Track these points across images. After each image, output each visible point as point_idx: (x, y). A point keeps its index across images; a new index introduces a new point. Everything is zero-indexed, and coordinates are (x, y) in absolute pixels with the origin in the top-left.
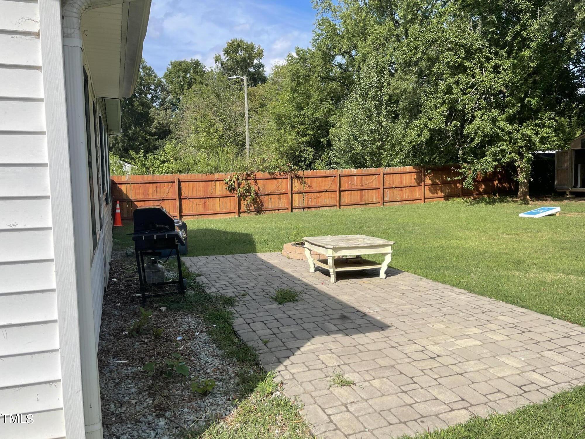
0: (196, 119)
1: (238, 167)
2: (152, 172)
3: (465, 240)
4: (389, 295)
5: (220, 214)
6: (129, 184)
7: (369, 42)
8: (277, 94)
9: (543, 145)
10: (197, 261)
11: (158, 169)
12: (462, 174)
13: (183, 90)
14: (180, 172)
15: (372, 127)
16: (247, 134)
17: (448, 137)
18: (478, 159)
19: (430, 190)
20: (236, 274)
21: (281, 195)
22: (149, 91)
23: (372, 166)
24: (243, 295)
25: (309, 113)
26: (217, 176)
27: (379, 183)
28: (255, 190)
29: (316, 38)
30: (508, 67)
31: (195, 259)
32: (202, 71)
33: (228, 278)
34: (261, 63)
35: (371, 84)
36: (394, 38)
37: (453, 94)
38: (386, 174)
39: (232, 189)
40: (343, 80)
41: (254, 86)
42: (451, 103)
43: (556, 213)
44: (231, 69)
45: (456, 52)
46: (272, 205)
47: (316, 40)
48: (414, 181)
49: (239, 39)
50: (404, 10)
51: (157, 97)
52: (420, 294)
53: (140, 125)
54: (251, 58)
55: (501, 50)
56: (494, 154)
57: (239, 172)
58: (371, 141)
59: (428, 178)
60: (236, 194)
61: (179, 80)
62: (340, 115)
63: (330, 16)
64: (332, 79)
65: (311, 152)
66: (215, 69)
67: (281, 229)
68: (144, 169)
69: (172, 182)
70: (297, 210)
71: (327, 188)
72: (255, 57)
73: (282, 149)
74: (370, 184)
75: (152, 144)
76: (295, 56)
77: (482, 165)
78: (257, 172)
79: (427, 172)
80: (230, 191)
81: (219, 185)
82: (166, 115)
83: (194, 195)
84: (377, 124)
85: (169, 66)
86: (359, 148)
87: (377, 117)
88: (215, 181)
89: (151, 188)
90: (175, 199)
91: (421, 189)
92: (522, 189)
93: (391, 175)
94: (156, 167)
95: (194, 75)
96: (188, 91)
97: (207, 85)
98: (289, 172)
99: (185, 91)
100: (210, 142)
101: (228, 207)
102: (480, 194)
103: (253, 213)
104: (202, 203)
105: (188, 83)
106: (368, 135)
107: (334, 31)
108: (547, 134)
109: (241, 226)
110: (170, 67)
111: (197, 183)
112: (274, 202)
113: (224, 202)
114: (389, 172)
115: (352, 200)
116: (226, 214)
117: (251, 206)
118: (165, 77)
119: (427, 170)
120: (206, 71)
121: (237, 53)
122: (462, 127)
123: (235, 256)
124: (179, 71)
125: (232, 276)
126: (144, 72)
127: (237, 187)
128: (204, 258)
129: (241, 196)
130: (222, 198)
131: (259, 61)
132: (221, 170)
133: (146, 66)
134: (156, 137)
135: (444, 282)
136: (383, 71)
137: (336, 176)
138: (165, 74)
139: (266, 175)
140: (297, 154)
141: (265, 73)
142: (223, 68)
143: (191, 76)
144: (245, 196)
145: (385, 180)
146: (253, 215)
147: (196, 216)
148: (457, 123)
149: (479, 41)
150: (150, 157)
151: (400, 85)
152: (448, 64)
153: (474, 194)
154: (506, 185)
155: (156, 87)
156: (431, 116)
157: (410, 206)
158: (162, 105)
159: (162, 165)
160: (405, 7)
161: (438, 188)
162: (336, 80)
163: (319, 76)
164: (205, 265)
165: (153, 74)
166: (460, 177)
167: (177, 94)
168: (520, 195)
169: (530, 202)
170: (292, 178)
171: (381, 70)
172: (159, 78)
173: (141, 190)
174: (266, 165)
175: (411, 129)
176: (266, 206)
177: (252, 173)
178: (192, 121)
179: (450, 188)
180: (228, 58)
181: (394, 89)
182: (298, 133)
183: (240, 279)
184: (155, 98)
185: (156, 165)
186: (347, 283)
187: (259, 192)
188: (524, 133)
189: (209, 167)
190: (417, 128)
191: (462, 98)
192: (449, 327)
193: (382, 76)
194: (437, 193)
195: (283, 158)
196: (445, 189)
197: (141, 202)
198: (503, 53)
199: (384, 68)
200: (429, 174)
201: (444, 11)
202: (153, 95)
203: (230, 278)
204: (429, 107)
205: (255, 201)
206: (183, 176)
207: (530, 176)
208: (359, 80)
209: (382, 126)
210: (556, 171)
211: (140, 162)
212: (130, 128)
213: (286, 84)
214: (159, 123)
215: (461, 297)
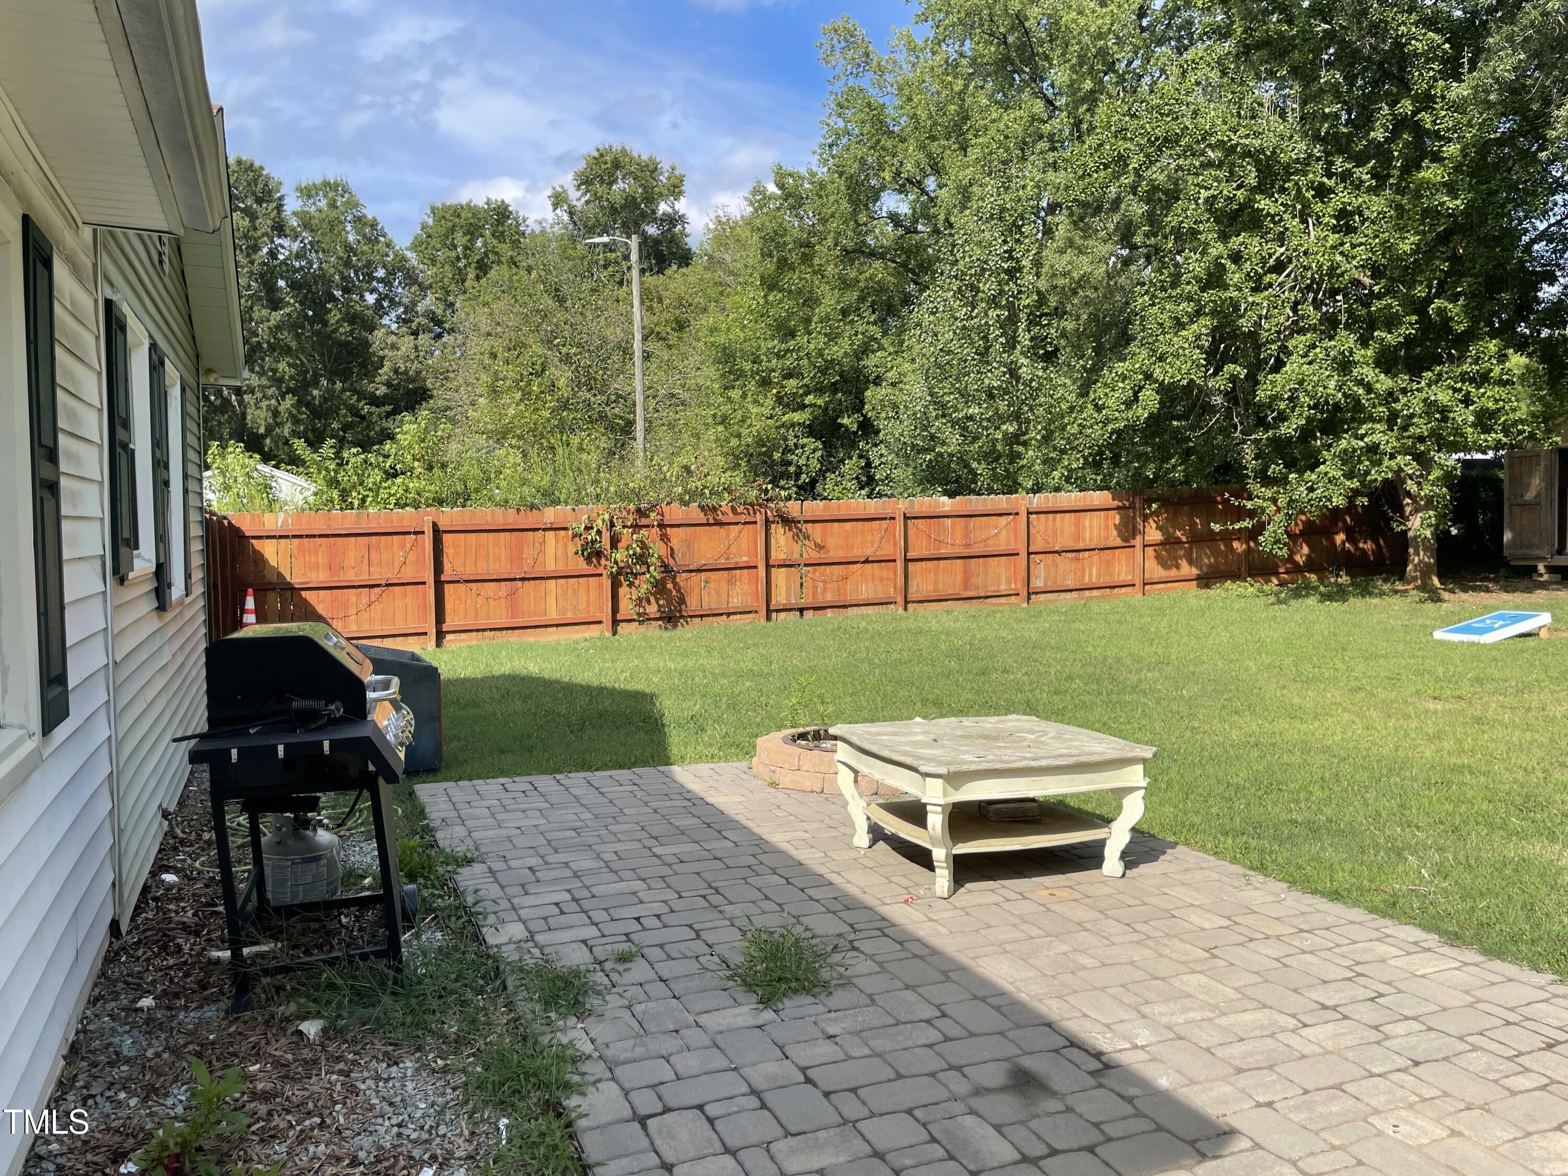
0: (494, 356)
1: (612, 489)
2: (356, 503)
3: (1316, 717)
4: (1161, 955)
5: (557, 625)
6: (287, 537)
7: (974, 153)
8: (721, 293)
9: (1483, 433)
10: (468, 798)
11: (377, 495)
12: (1251, 514)
13: (464, 281)
14: (441, 502)
15: (993, 380)
16: (639, 398)
17: (1212, 409)
18: (1301, 472)
19: (1158, 558)
20: (598, 857)
21: (738, 572)
22: (369, 282)
23: (991, 491)
24: (624, 958)
25: (812, 346)
26: (550, 515)
27: (1016, 539)
28: (660, 557)
29: (830, 141)
30: (1379, 213)
31: (460, 790)
32: (517, 233)
33: (568, 873)
34: (676, 212)
35: (986, 262)
36: (1043, 145)
37: (1226, 287)
38: (1037, 513)
39: (593, 554)
40: (903, 257)
41: (658, 272)
42: (1219, 313)
43: (1540, 628)
44: (594, 226)
45: (1232, 173)
46: (710, 602)
47: (831, 146)
48: (1115, 533)
49: (617, 147)
50: (1072, 68)
51: (392, 301)
52: (1273, 950)
53: (345, 375)
54: (651, 198)
55: (1357, 166)
56: (1347, 458)
57: (615, 503)
58: (989, 420)
59: (1154, 525)
60: (606, 567)
61: (454, 254)
62: (896, 352)
63: (867, 81)
64: (873, 254)
65: (814, 451)
66: (552, 227)
67: (740, 675)
68: (335, 494)
69: (416, 533)
70: (783, 615)
71: (869, 552)
72: (661, 195)
73: (734, 442)
74: (990, 542)
75: (377, 428)
76: (772, 188)
77: (1311, 490)
78: (668, 504)
79: (1150, 507)
80: (588, 560)
81: (557, 542)
82: (416, 348)
83: (482, 570)
84: (1004, 374)
85: (426, 218)
86: (953, 441)
87: (1004, 352)
88: (544, 530)
89: (354, 549)
90: (424, 583)
91: (1134, 557)
92: (1418, 558)
93: (1051, 516)
94: (370, 489)
95: (495, 242)
96: (476, 284)
97: (529, 270)
98: (760, 505)
99: (467, 284)
100: (530, 418)
101: (582, 606)
102: (1297, 569)
103: (653, 623)
104: (502, 593)
105: (477, 262)
106: (979, 404)
107: (880, 125)
108: (1496, 401)
109: (619, 665)
110: (430, 221)
111: (491, 534)
112: (717, 592)
113: (570, 592)
114: (1044, 507)
115: (940, 586)
116: (576, 627)
117: (649, 602)
118: (416, 246)
119: (1149, 502)
120: (528, 231)
121: (611, 183)
122: (1253, 380)
123: (599, 777)
124: (453, 230)
125: (584, 862)
126: (358, 233)
127: (608, 547)
128: (491, 787)
129: (619, 573)
130: (562, 581)
131: (673, 208)
132: (562, 498)
133: (365, 216)
134: (389, 408)
135: (1335, 896)
136: (1020, 227)
137: (894, 518)
138: (416, 238)
139: (694, 512)
140: (777, 456)
141: (687, 240)
142: (575, 223)
143: (485, 245)
144: (632, 573)
145: (1032, 530)
146: (654, 630)
147: (487, 633)
148: (1238, 369)
149: (1296, 142)
150: (353, 460)
151: (1069, 263)
152: (1212, 205)
153: (1282, 570)
154: (1368, 546)
155: (391, 273)
156: (1163, 348)
157: (1106, 606)
158: (405, 321)
159: (389, 482)
160: (1074, 61)
161: (1182, 553)
162: (882, 256)
163: (836, 245)
164: (493, 815)
165: (382, 239)
166: (1247, 523)
167: (448, 293)
168: (1413, 574)
169: (1445, 595)
170: (768, 523)
171: (1014, 223)
172: (397, 248)
173: (320, 556)
174: (694, 484)
175: (1106, 384)
176: (692, 604)
177: (653, 507)
178: (481, 362)
179: (1216, 553)
180: (587, 198)
181: (1054, 275)
182: (779, 399)
183: (613, 877)
184: (385, 304)
185: (370, 482)
186: (995, 898)
187: (672, 562)
188: (1433, 398)
189: (526, 489)
190: (1123, 382)
191: (1250, 299)
192: (1459, 1134)
193: (1018, 241)
194: (1178, 567)
195: (737, 466)
196: (1199, 557)
197: (321, 592)
198: (1363, 173)
199: (1022, 219)
200: (1156, 513)
201: (1193, 61)
202: (380, 294)
203: (576, 875)
204: (1158, 324)
205: (659, 588)
206: (449, 516)
207: (1450, 520)
208: (952, 251)
209: (1018, 379)
210: (1506, 507)
211: (324, 473)
212: (315, 383)
213: (746, 266)
214: (396, 371)
215: (1427, 965)
